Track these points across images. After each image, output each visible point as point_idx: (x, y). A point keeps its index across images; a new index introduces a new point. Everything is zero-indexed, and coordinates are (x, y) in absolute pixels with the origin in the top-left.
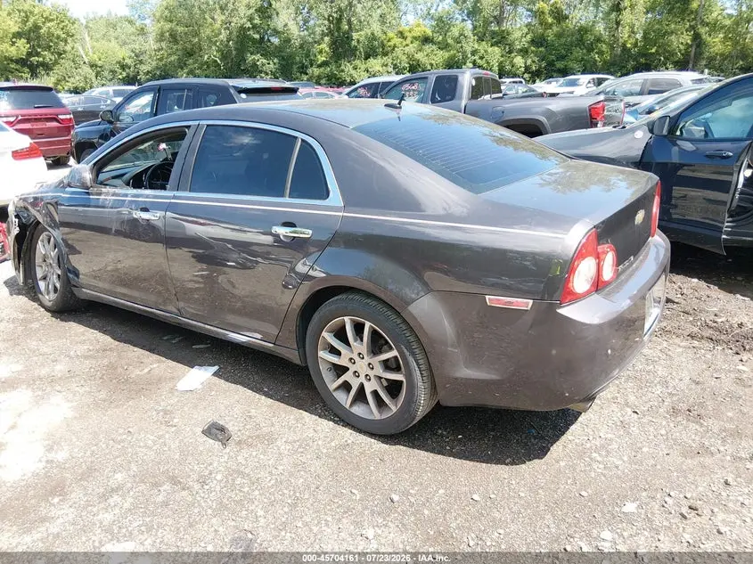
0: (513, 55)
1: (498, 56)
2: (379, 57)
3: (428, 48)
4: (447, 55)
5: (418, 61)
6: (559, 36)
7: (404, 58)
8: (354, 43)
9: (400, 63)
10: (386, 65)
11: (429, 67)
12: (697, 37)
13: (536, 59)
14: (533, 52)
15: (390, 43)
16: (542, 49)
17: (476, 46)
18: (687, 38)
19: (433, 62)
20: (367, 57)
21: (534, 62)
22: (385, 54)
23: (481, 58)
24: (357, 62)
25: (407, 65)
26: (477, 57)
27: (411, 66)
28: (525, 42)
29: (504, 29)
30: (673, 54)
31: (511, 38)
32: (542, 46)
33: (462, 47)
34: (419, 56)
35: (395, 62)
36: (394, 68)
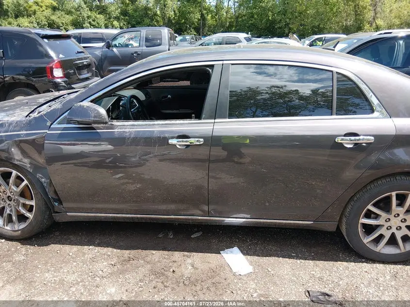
0: (111, 20)
1: (103, 20)
2: (25, 17)
3: (58, 13)
4: (71, 18)
5: (53, 20)
6: (135, 11)
7: (43, 18)
8: (5, 7)
9: (41, 21)
10: (32, 23)
11: (61, 25)
12: (202, 15)
13: (125, 23)
14: (122, 19)
15: (31, 9)
16: (127, 18)
17: (89, 13)
18: (198, 16)
19: (64, 22)
20: (17, 17)
21: (124, 24)
22: (29, 16)
23: (94, 21)
24: (10, 20)
25: (46, 23)
26: (91, 20)
27: (49, 24)
28: (117, 13)
29: (103, 4)
30: (193, 23)
31: (109, 10)
32: (126, 16)
33: (81, 13)
34: (53, 18)
35: (38, 21)
36: (38, 25)
